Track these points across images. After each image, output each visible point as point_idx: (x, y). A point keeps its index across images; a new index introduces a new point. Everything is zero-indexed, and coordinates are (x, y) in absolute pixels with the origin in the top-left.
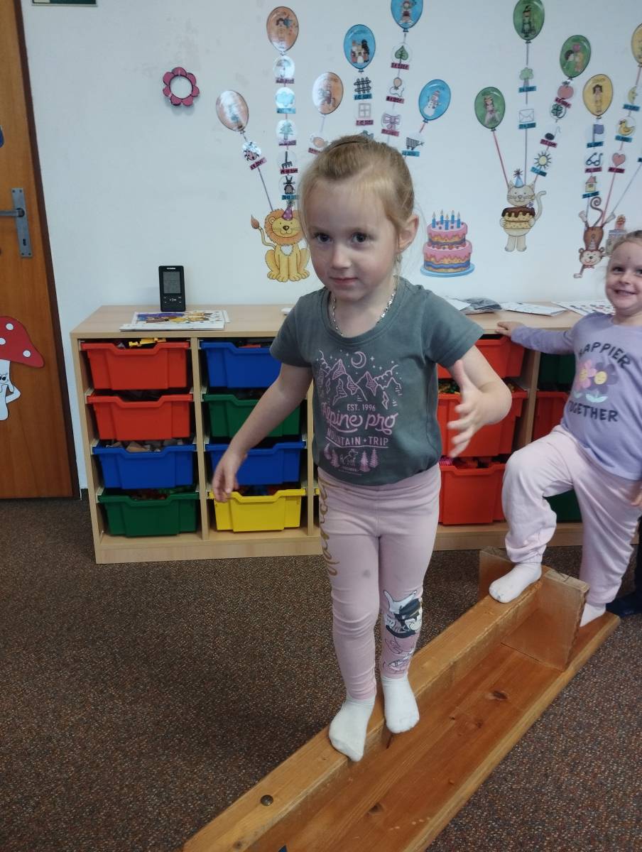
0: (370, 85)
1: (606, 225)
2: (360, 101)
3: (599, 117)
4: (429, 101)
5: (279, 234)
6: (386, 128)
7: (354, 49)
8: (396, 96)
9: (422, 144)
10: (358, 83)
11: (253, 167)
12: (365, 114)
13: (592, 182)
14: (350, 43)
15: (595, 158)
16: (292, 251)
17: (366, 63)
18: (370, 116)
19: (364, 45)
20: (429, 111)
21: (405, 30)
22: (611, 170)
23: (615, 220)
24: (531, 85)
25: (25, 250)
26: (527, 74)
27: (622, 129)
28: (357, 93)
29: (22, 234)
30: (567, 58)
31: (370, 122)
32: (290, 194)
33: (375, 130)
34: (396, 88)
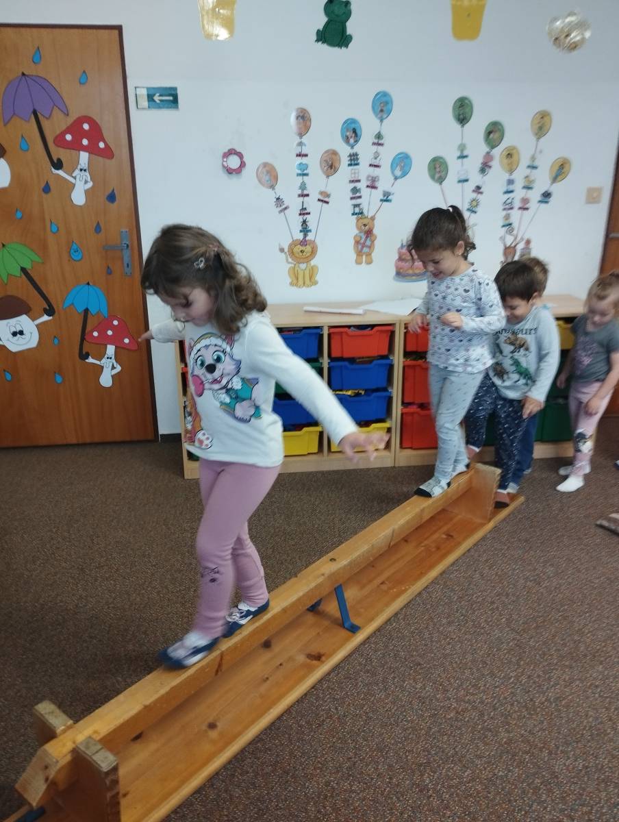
0: (358, 157)
1: (518, 246)
2: (352, 167)
3: (511, 174)
4: (397, 166)
5: (298, 256)
6: (369, 184)
7: (348, 134)
8: (375, 164)
9: (393, 194)
10: (350, 156)
11: (281, 211)
12: (355, 175)
13: (507, 217)
14: (345, 130)
15: (509, 201)
16: (307, 267)
17: (356, 143)
18: (358, 177)
19: (354, 131)
20: (398, 173)
21: (381, 121)
22: (520, 208)
23: (524, 242)
24: (465, 153)
25: (128, 270)
26: (462, 147)
27: (526, 181)
28: (349, 163)
29: (126, 259)
30: (489, 135)
31: (359, 181)
32: (305, 229)
33: (362, 185)
34: (376, 158)
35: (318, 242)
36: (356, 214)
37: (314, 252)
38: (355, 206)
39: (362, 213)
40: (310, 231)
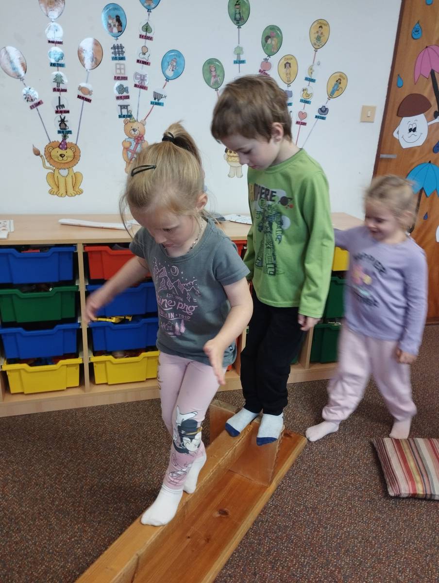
0: (124, 50)
2: (117, 62)
4: (169, 65)
5: (56, 160)
6: (138, 84)
7: (110, 21)
8: (145, 60)
9: (165, 97)
10: (114, 47)
11: (32, 107)
12: (121, 71)
14: (108, 16)
16: (68, 173)
17: (120, 33)
18: (124, 73)
19: (118, 19)
20: (170, 73)
21: (149, 11)
22: (298, 123)
24: (242, 59)
26: (239, 51)
27: (304, 94)
28: (114, 55)
30: (266, 42)
31: (125, 78)
32: (64, 130)
33: (129, 84)
34: (144, 54)
35: (80, 145)
36: (124, 116)
37: (76, 157)
38: (123, 107)
39: (130, 116)
40: (70, 132)
